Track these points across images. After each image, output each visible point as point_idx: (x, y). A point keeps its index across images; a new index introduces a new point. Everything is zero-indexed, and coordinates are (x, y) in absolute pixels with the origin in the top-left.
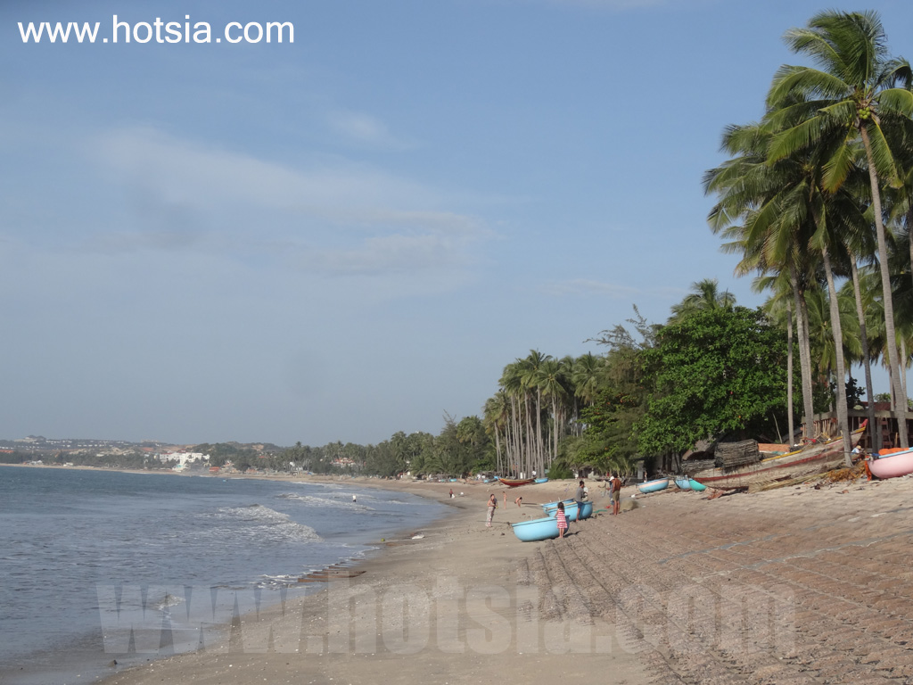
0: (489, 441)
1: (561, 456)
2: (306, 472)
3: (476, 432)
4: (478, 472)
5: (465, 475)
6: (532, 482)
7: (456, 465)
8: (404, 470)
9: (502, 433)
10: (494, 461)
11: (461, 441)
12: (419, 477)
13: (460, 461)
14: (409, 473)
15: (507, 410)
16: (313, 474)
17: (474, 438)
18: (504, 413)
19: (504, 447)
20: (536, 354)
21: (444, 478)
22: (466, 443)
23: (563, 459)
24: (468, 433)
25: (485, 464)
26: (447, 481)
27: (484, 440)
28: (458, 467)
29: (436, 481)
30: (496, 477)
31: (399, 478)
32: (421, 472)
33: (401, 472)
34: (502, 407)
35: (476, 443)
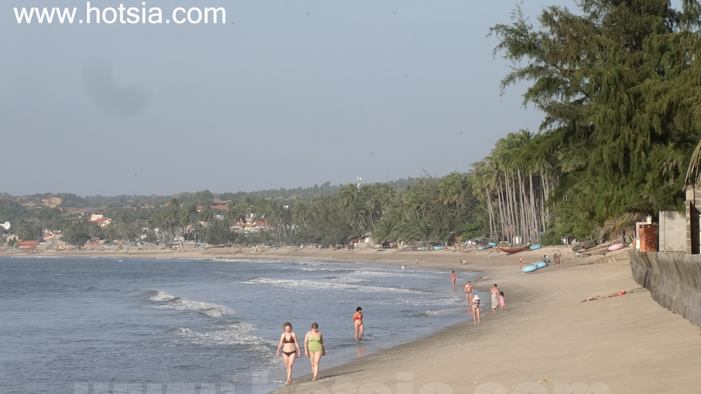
0: (478, 202)
1: (551, 226)
2: (192, 242)
3: (463, 193)
4: (470, 238)
5: (451, 242)
6: (528, 248)
7: (441, 231)
8: (360, 237)
9: (494, 197)
10: (486, 225)
11: (445, 203)
12: (386, 245)
13: (447, 226)
14: (367, 240)
15: (500, 177)
16: (207, 245)
17: (460, 200)
18: (497, 180)
19: (496, 209)
20: (526, 133)
21: (424, 245)
22: (452, 205)
23: (552, 229)
24: (453, 194)
25: (476, 229)
26: (429, 250)
27: (472, 201)
28: (443, 232)
29: (415, 249)
30: (491, 244)
31: (353, 247)
32: (388, 238)
33: (356, 239)
34: (495, 175)
35: (463, 206)
